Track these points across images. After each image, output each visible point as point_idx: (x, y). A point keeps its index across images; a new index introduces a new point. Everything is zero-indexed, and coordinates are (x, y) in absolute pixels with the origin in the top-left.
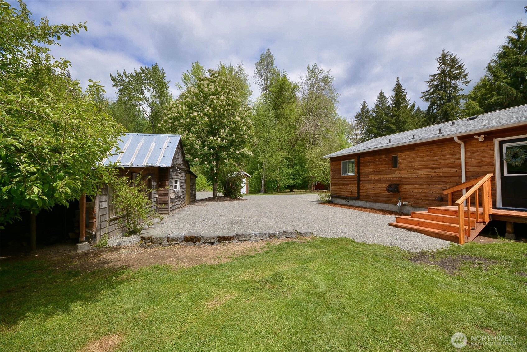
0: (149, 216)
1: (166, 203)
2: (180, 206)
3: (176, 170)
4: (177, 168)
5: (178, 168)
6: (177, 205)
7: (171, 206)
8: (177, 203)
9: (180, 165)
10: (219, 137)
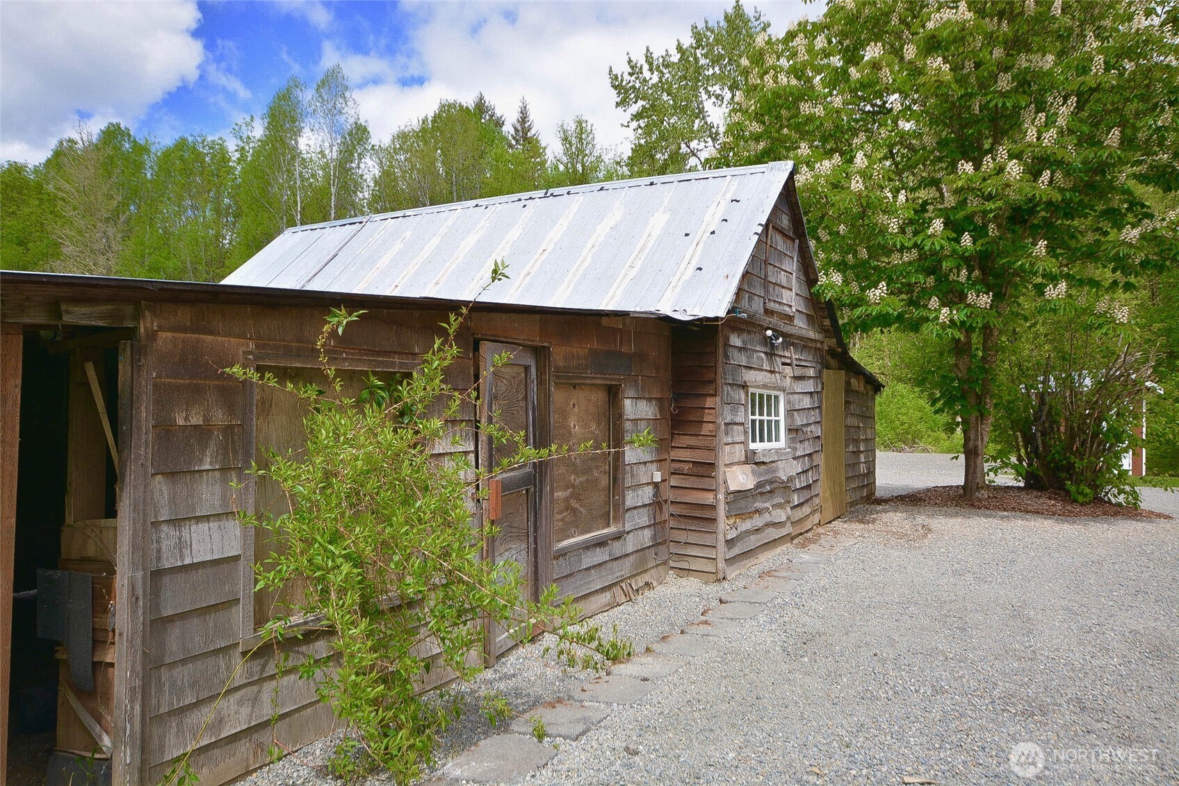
0: (609, 587)
1: (702, 517)
2: (788, 529)
3: (767, 342)
4: (769, 333)
5: (778, 333)
6: (768, 525)
7: (732, 534)
8: (767, 518)
9: (791, 318)
10: (1018, 156)
